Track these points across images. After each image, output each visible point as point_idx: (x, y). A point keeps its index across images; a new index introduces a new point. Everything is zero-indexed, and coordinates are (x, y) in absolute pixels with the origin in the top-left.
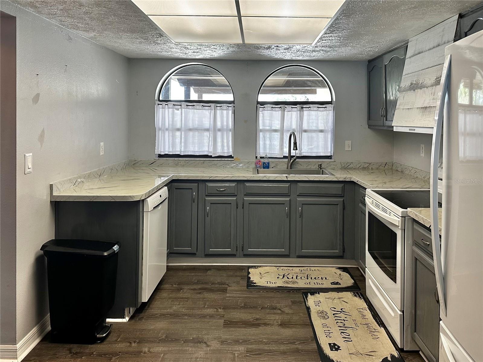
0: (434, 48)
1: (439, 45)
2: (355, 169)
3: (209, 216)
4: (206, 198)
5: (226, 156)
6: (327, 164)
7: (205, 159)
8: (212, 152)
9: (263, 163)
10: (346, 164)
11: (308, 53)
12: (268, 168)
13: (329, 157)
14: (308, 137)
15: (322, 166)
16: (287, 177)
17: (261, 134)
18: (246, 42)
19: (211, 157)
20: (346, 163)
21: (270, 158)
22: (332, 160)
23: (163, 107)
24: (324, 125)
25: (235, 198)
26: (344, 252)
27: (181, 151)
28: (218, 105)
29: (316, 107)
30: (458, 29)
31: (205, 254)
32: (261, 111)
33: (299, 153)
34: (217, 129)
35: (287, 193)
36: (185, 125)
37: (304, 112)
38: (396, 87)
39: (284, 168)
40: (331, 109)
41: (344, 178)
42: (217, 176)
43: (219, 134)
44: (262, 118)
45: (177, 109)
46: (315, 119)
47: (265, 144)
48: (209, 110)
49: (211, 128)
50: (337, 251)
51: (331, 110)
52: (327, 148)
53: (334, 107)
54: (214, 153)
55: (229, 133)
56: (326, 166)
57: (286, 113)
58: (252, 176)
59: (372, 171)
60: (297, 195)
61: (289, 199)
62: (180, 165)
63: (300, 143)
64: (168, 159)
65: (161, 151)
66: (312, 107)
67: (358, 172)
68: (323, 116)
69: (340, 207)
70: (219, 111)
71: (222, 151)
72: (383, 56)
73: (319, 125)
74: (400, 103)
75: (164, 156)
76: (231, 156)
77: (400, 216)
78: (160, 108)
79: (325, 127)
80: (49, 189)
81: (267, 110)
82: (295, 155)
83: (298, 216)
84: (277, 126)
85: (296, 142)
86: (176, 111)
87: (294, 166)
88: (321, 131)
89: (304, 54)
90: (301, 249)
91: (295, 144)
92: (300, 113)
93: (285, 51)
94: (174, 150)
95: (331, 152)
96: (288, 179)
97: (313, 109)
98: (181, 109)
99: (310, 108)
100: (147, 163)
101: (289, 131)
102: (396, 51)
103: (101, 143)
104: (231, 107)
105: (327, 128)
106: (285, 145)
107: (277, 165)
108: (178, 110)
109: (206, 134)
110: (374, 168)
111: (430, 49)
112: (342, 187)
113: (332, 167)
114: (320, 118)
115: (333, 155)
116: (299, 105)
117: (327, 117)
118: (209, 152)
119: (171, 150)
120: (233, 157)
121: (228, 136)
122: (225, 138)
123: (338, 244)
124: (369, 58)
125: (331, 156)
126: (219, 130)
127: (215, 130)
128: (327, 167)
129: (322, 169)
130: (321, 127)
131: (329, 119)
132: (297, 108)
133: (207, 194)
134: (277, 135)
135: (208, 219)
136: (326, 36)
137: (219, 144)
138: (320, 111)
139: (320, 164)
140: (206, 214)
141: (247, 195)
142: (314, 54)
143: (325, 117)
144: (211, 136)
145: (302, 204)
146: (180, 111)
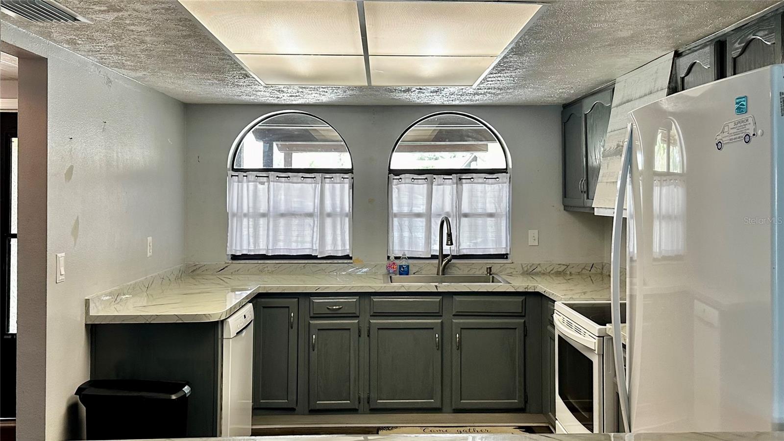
0: (645, 95)
1: (651, 93)
2: (544, 274)
3: (316, 349)
4: (311, 322)
5: (340, 255)
6: (501, 267)
7: (306, 261)
8: (318, 251)
9: (400, 266)
10: (531, 266)
11: (468, 97)
12: (408, 275)
13: (504, 256)
14: (470, 226)
15: (492, 270)
16: (436, 286)
17: (396, 221)
18: (373, 83)
19: (315, 258)
20: (531, 264)
21: (410, 258)
22: (509, 261)
23: (240, 180)
24: (496, 207)
25: (356, 321)
26: (526, 402)
27: (268, 249)
28: (328, 176)
29: (482, 178)
30: (673, 73)
31: (310, 409)
32: (396, 185)
33: (457, 250)
34: (325, 213)
35: (438, 311)
36: (274, 208)
37: (464, 185)
38: (600, 149)
39: (432, 274)
40: (505, 180)
41: (525, 287)
42: (328, 287)
43: (328, 222)
44: (397, 195)
45: (261, 182)
46: (481, 197)
47: (401, 237)
48: (312, 183)
49: (316, 211)
50: (516, 401)
51: (506, 183)
52: (500, 242)
53: (510, 178)
54: (321, 250)
55: (344, 219)
56: (499, 270)
57: (434, 187)
58: (382, 287)
59: (570, 277)
60: (453, 315)
61: (440, 321)
62: (266, 272)
63: (458, 234)
64: (247, 261)
65: (236, 251)
66: (475, 178)
67: (548, 278)
68: (494, 192)
69: (519, 333)
70: (328, 184)
71: (334, 248)
72: (582, 100)
73: (488, 205)
74: (604, 173)
75: (240, 258)
76: (348, 255)
77: (597, 335)
78: (234, 182)
79: (496, 209)
80: (85, 306)
81: (405, 183)
82: (450, 253)
83: (454, 347)
84: (421, 208)
85: (451, 233)
86: (260, 187)
87: (449, 271)
88: (491, 215)
89: (461, 98)
90: (460, 397)
91: (450, 235)
92: (457, 187)
93: (431, 94)
94: (257, 248)
95: (506, 248)
96: (439, 291)
97: (477, 180)
98: (269, 181)
99: (472, 180)
100: (214, 269)
101: (440, 215)
102: (599, 95)
103: (148, 238)
104: (348, 178)
105: (499, 211)
106: (434, 238)
107: (421, 269)
108: (263, 183)
109: (309, 221)
110: (573, 273)
111: (641, 97)
112: (522, 301)
113: (509, 271)
114: (488, 194)
115: (509, 253)
116: (455, 175)
117: (500, 193)
118: (313, 250)
119: (252, 247)
120: (351, 258)
121: (343, 224)
122: (339, 227)
123: (517, 390)
124: (563, 102)
125: (507, 254)
126: (329, 215)
127: (321, 215)
128: (501, 272)
129: (493, 275)
130: (490, 209)
131: (502, 197)
132: (451, 179)
133: (312, 315)
134: (421, 223)
135: (314, 354)
136: (492, 76)
137: (329, 238)
138: (488, 184)
139: (488, 267)
140: (311, 347)
141: (376, 315)
142: (477, 97)
143: (496, 194)
144: (316, 225)
145: (461, 328)
146: (267, 186)
